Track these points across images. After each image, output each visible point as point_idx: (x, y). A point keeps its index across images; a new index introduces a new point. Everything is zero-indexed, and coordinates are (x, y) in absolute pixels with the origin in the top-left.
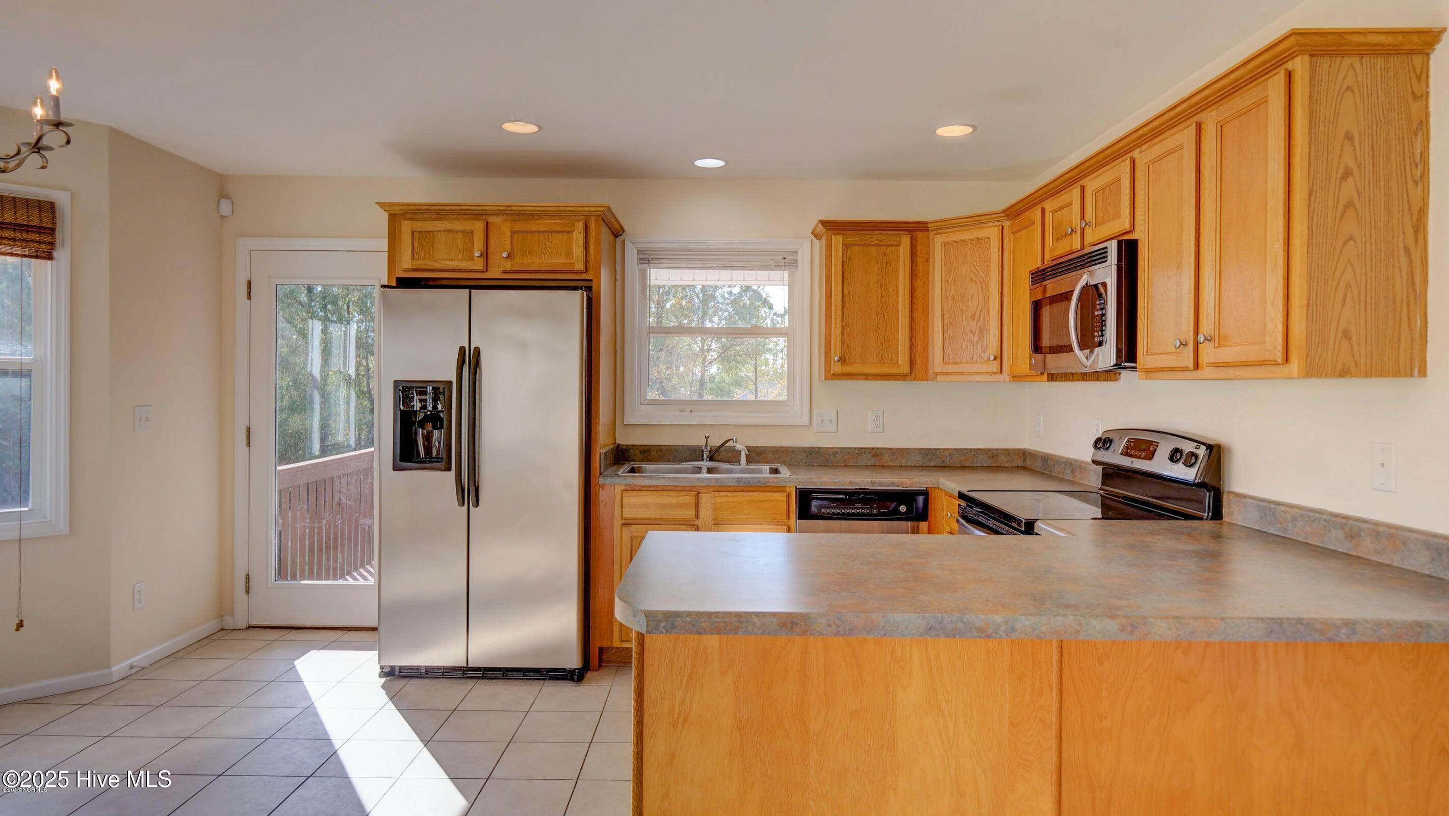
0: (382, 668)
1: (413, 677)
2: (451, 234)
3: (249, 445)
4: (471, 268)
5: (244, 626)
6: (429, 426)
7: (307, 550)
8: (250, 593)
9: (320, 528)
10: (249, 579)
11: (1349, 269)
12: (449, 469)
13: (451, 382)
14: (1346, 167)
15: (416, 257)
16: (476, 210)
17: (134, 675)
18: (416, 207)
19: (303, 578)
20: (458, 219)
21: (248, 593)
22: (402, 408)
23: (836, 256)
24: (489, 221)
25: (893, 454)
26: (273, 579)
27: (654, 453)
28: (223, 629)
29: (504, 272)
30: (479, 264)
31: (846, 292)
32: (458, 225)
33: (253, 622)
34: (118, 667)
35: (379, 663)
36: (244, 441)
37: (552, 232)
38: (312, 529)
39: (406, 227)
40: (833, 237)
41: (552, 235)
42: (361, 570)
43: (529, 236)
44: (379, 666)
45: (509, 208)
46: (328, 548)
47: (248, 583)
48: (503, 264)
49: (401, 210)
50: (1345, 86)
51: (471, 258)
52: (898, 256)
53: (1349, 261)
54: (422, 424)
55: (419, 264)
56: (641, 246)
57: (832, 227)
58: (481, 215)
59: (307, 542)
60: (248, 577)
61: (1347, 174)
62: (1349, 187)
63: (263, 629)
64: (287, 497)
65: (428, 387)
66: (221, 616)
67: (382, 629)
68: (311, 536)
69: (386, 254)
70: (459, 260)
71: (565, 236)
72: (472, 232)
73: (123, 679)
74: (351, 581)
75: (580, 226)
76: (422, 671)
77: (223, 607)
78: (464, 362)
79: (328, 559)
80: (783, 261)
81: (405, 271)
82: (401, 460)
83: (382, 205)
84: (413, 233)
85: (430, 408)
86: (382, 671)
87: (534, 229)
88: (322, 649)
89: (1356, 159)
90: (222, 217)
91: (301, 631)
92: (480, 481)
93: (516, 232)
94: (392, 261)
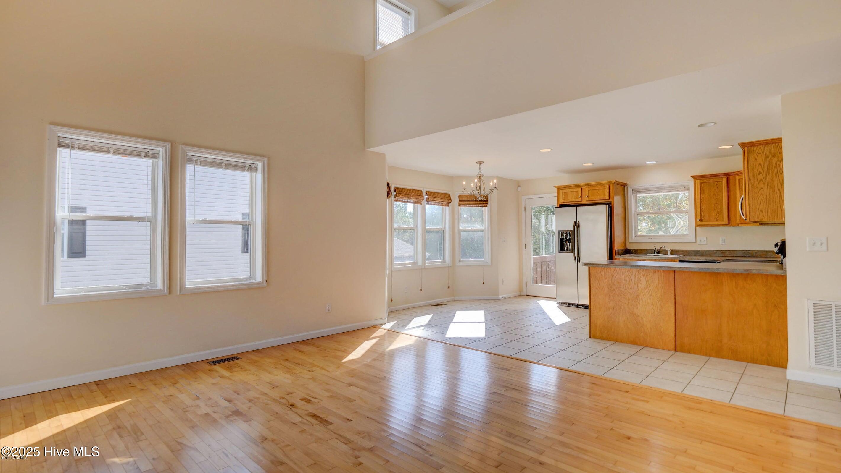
2: (572, 192)
4: (578, 201)
5: (525, 294)
6: (567, 242)
7: (540, 277)
8: (527, 286)
11: (761, 195)
12: (572, 253)
13: (572, 231)
14: (760, 172)
15: (564, 199)
17: (503, 299)
18: (564, 186)
19: (539, 284)
20: (574, 188)
22: (561, 237)
23: (697, 187)
24: (582, 188)
25: (730, 252)
26: (532, 283)
27: (639, 251)
28: (520, 295)
29: (587, 201)
30: (580, 200)
31: (702, 198)
32: (574, 190)
33: (527, 294)
34: (500, 296)
35: (556, 302)
36: (525, 248)
37: (599, 189)
38: (541, 271)
39: (561, 191)
40: (696, 181)
43: (593, 191)
45: (587, 184)
48: (586, 199)
49: (560, 187)
50: (758, 153)
51: (578, 198)
52: (722, 185)
53: (761, 193)
54: (565, 241)
55: (564, 201)
56: (634, 188)
57: (695, 177)
58: (580, 186)
59: (540, 275)
60: (526, 283)
61: (760, 173)
62: (760, 176)
63: (529, 296)
64: (535, 263)
65: (567, 232)
66: (520, 292)
67: (557, 299)
68: (541, 273)
69: (557, 197)
70: (575, 199)
71: (603, 190)
72: (578, 191)
73: (501, 299)
74: (550, 286)
75: (607, 187)
77: (521, 290)
78: (575, 225)
79: (545, 280)
80: (685, 188)
81: (561, 203)
82: (561, 250)
83: (555, 187)
84: (563, 193)
85: (567, 237)
86: (557, 304)
87: (595, 189)
88: (543, 300)
89: (762, 169)
90: (519, 191)
91: (538, 297)
92: (581, 256)
93: (590, 190)
94: (558, 200)
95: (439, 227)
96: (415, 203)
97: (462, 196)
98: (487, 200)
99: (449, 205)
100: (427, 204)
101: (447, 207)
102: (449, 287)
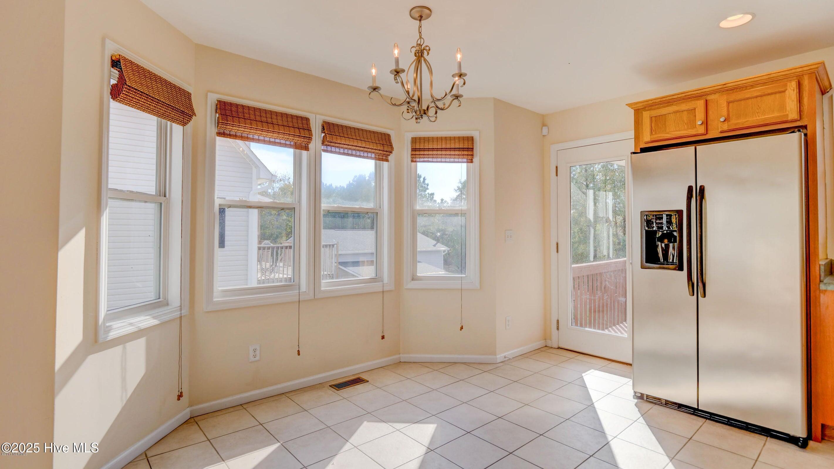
0: (635, 393)
1: (656, 404)
2: (678, 114)
3: (557, 251)
4: (695, 133)
5: (556, 346)
6: (666, 241)
7: (588, 310)
8: (559, 330)
9: (595, 300)
10: (558, 322)
12: (682, 270)
13: (682, 210)
15: (653, 133)
16: (698, 93)
17: (506, 361)
18: (653, 101)
19: (586, 326)
20: (682, 103)
21: (558, 330)
22: (647, 228)
24: (707, 99)
26: (571, 325)
28: (546, 346)
29: (721, 132)
30: (701, 130)
32: (684, 107)
33: (561, 346)
34: (500, 356)
35: (633, 389)
36: (556, 250)
37: (764, 95)
38: (590, 300)
39: (646, 115)
41: (765, 98)
42: (617, 326)
43: (743, 102)
44: (633, 391)
45: (725, 86)
46: (599, 311)
47: (558, 324)
48: (721, 127)
49: (643, 105)
51: (695, 127)
54: (661, 239)
55: (656, 137)
58: (702, 96)
59: (588, 307)
63: (565, 350)
64: (577, 281)
65: (664, 215)
66: (545, 339)
67: (634, 365)
68: (590, 304)
70: (685, 130)
71: (778, 95)
72: (695, 109)
73: (502, 362)
74: (613, 333)
75: (793, 84)
76: (662, 402)
77: (546, 336)
78: (692, 196)
79: (599, 317)
81: (646, 143)
82: (647, 262)
83: (629, 105)
84: (651, 118)
85: (665, 228)
86: (635, 395)
87: (748, 96)
88: (597, 370)
90: (544, 135)
91: (586, 356)
92: (706, 279)
93: (732, 102)
94: (637, 138)
95: (370, 205)
96: (297, 146)
97: (418, 141)
98: (473, 148)
99: (390, 158)
100: (324, 151)
101: (385, 164)
102: (383, 337)
